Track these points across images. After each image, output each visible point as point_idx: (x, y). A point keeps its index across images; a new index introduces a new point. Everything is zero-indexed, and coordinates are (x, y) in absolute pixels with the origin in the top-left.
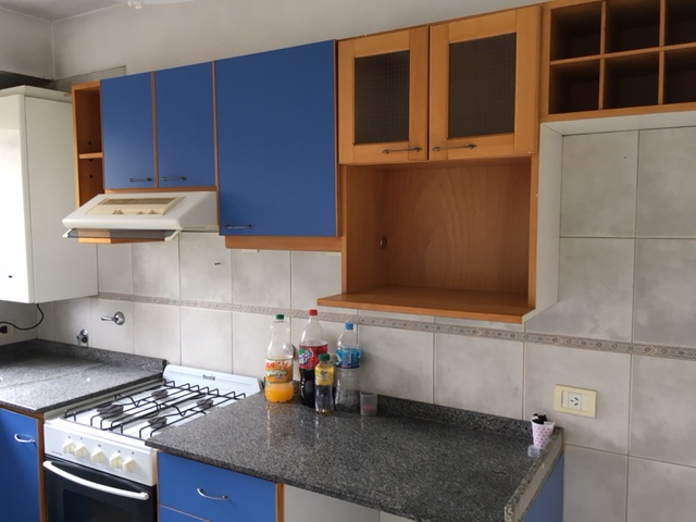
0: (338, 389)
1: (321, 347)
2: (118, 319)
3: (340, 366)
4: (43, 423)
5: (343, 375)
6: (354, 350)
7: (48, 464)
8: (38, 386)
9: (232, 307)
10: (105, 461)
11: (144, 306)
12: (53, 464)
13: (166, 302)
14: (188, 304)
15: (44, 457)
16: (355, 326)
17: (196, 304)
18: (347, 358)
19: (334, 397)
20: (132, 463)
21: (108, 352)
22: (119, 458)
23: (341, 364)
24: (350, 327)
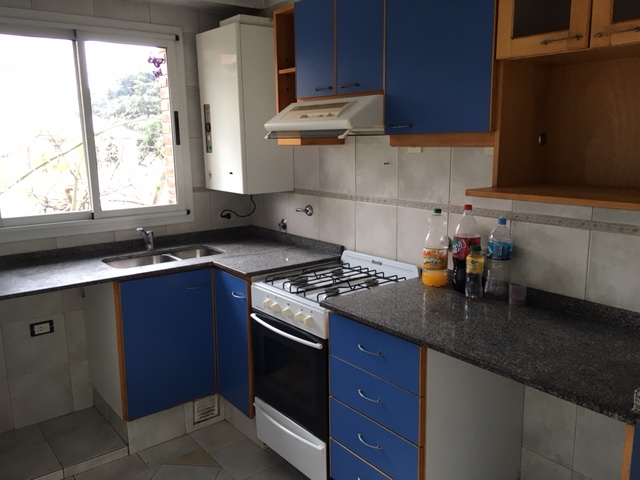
0: (488, 278)
1: (474, 239)
2: (308, 211)
3: (490, 257)
4: (251, 284)
5: (494, 266)
6: (506, 244)
7: (253, 316)
8: (249, 258)
9: (398, 202)
10: (292, 317)
11: (328, 200)
12: (257, 316)
13: (344, 197)
14: (362, 199)
15: (252, 310)
16: (508, 222)
17: (368, 200)
18: (498, 250)
19: (484, 286)
20: (311, 319)
21: (300, 238)
22: (301, 315)
23: (492, 255)
24: (503, 222)
